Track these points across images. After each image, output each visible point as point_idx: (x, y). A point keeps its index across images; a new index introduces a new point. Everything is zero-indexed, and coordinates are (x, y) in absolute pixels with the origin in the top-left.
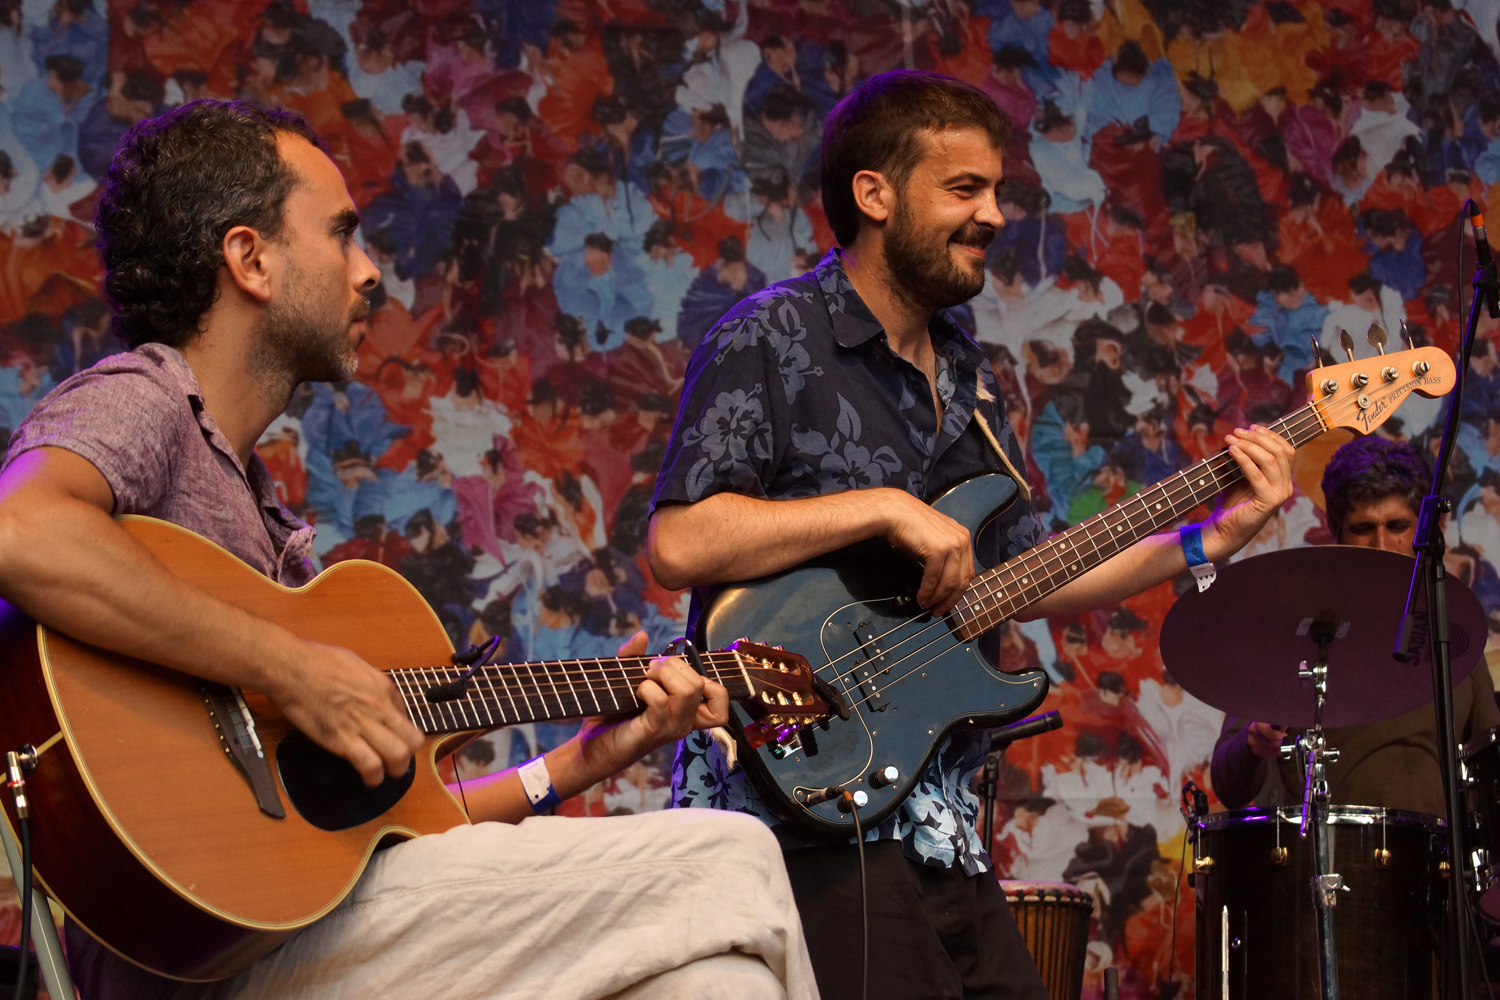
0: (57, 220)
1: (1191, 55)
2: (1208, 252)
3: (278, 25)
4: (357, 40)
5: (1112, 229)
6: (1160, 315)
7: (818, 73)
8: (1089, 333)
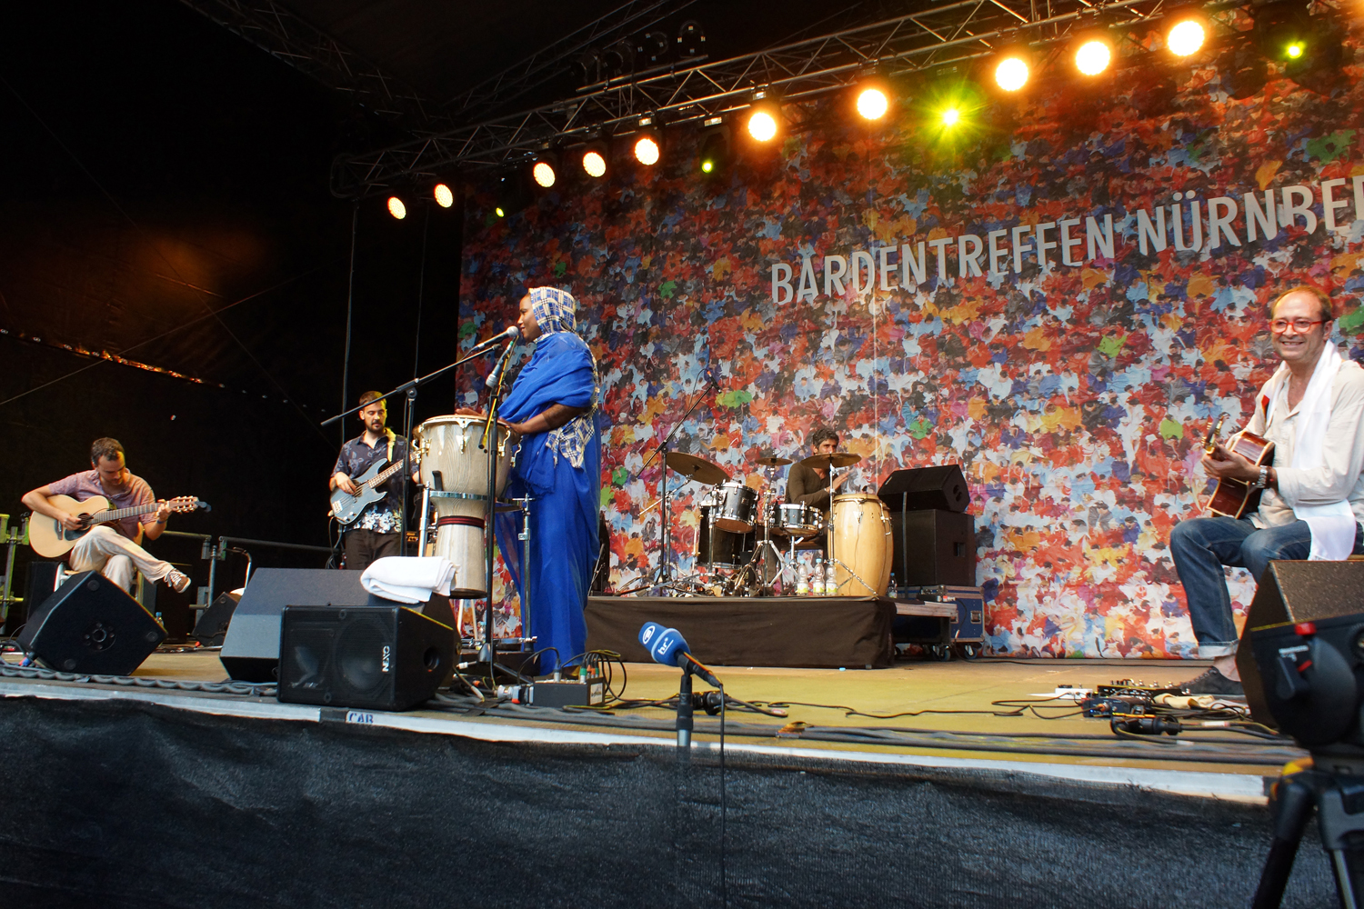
1: (946, 314)
2: (948, 361)
5: (923, 359)
6: (934, 378)
7: (853, 334)
8: (915, 384)
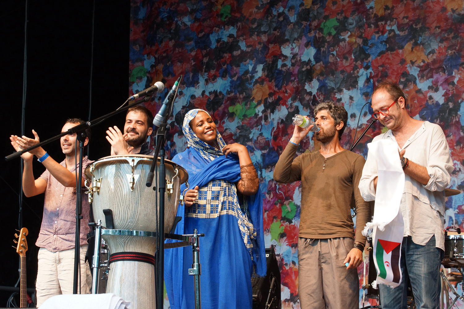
0: (364, 124)
3: (403, 77)
4: (419, 77)
